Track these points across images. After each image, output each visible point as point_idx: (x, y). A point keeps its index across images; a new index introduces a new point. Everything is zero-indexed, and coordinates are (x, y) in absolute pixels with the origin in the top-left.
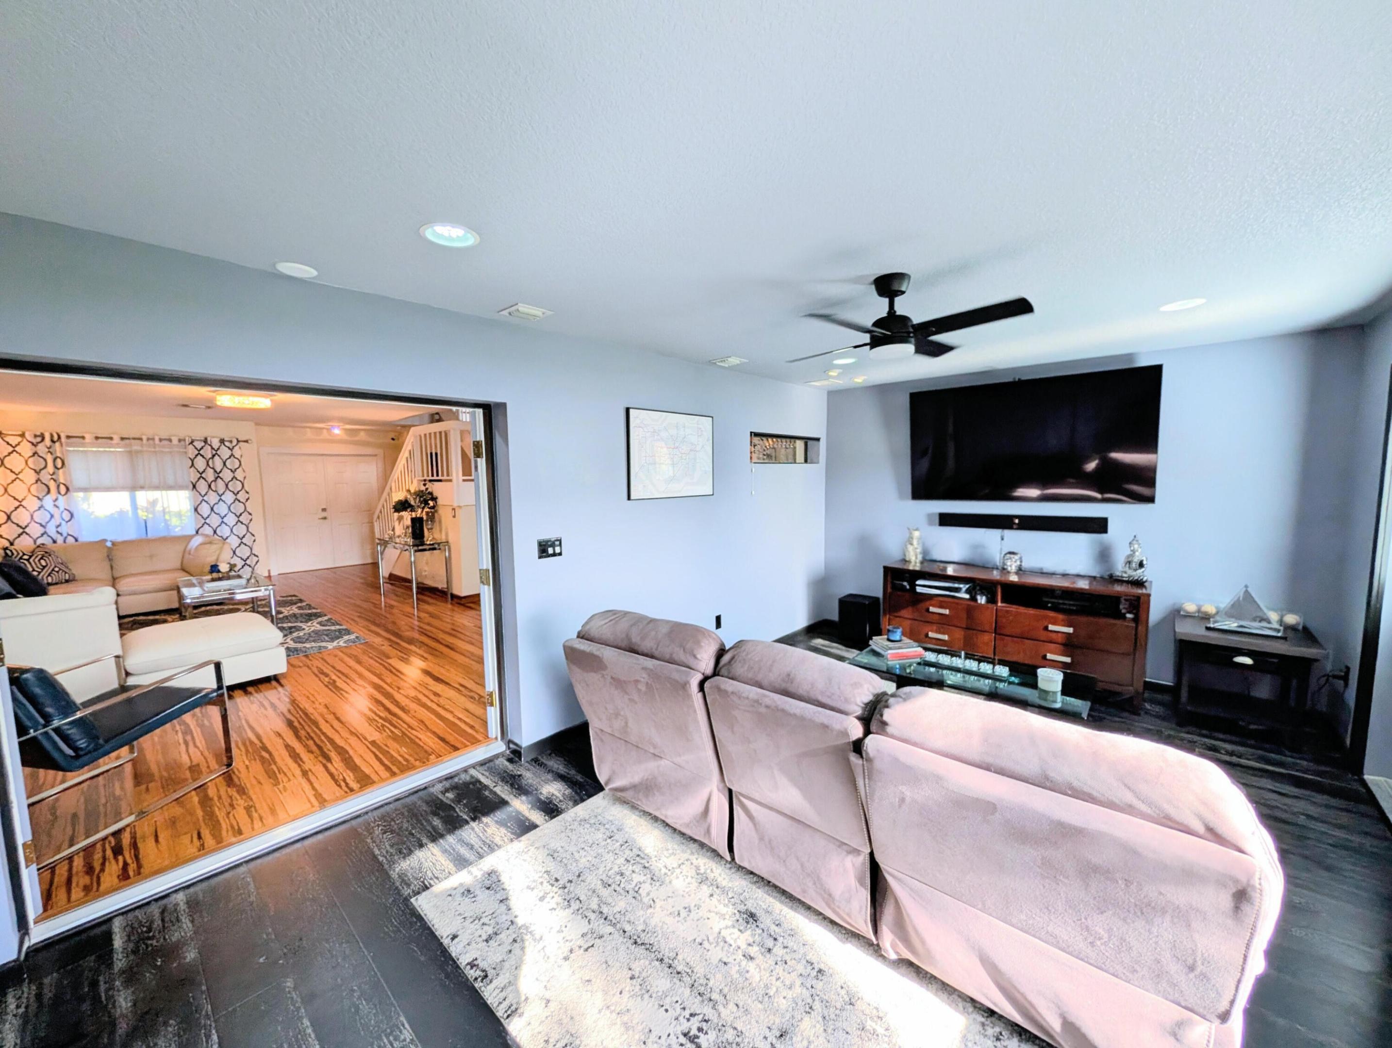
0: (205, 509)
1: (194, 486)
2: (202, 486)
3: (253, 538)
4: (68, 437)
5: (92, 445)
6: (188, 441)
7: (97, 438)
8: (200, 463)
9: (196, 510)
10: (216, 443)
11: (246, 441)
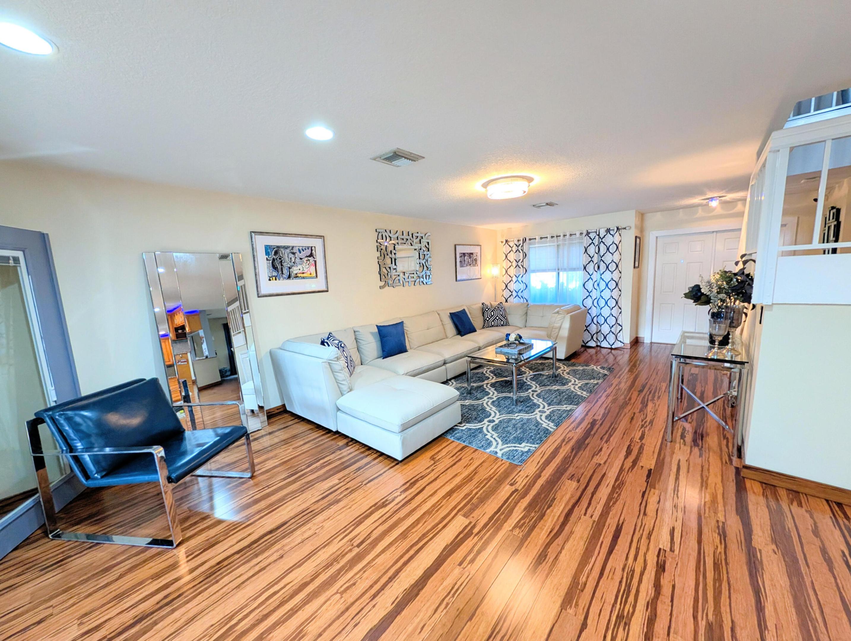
0: (589, 286)
1: (585, 268)
2: (590, 268)
3: (620, 311)
4: (530, 239)
5: (539, 243)
6: (585, 233)
7: (541, 238)
8: (592, 250)
9: (584, 285)
10: (602, 233)
11: (625, 228)
